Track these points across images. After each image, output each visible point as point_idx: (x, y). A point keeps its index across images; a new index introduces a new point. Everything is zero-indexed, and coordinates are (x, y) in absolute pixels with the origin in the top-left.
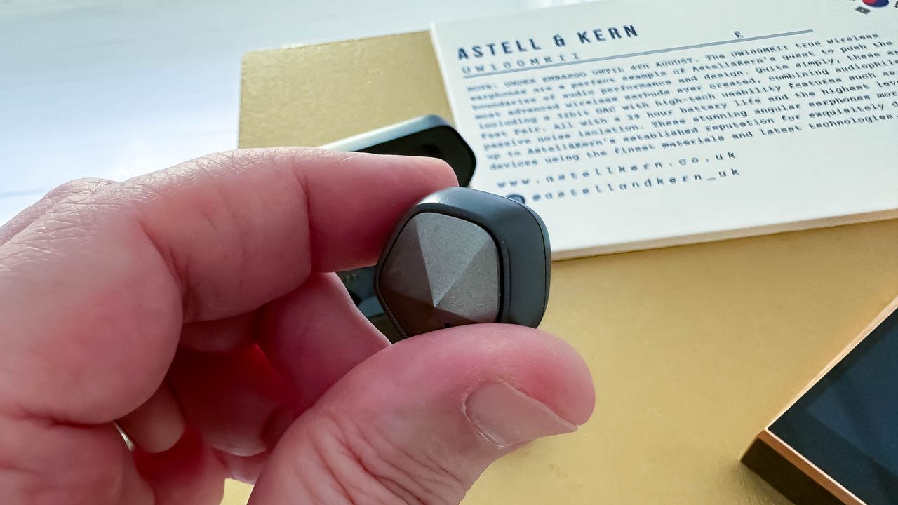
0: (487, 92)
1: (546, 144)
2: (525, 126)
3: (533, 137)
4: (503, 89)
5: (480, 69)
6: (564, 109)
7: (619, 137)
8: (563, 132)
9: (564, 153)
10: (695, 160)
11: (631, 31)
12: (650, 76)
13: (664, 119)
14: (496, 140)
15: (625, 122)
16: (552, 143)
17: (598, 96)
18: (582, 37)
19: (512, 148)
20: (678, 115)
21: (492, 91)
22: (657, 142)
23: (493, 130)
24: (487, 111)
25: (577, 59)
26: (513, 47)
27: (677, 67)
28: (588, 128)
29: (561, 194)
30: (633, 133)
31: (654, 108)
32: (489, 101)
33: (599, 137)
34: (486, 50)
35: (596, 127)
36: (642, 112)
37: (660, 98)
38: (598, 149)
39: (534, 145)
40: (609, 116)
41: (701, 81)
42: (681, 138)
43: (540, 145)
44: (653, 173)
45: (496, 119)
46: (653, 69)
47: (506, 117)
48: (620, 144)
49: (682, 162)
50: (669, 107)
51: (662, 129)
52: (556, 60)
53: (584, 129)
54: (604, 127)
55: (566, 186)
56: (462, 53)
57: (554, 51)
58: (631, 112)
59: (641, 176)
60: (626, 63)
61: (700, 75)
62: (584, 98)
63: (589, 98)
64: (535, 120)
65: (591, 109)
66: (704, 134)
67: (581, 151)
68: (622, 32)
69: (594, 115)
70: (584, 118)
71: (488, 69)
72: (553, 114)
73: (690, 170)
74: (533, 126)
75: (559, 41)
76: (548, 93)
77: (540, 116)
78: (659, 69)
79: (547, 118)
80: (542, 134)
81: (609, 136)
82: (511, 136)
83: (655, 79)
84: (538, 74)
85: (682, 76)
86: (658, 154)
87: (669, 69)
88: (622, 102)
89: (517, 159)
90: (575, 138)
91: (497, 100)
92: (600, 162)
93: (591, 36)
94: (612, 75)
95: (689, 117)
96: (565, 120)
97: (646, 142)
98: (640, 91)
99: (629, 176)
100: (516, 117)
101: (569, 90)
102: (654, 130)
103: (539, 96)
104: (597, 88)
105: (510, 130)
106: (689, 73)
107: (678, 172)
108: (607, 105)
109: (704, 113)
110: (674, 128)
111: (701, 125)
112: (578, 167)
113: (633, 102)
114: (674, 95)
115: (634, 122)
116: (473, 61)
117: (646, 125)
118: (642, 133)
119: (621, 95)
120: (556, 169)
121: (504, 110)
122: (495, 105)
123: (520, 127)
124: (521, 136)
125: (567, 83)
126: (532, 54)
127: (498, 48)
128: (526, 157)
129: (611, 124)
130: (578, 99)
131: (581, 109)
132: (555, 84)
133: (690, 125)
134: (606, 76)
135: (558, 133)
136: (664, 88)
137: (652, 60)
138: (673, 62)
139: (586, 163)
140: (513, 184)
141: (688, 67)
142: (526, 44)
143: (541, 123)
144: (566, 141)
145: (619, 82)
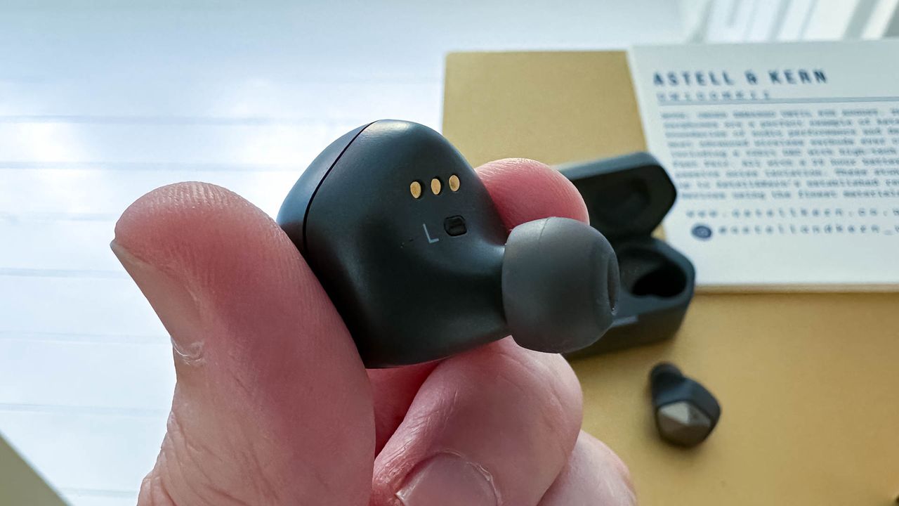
0: (680, 121)
1: (735, 180)
2: (716, 159)
3: (722, 171)
4: (694, 119)
5: (675, 97)
6: (752, 147)
7: (803, 180)
8: (751, 169)
9: (751, 190)
10: (874, 212)
11: (820, 76)
12: (835, 123)
13: (847, 168)
14: (687, 170)
15: (810, 167)
16: (740, 179)
17: (786, 137)
18: (774, 77)
19: (702, 180)
20: (860, 166)
21: (685, 121)
22: (839, 190)
23: (684, 160)
24: (679, 140)
25: (767, 98)
26: (707, 78)
27: (863, 118)
28: (776, 168)
29: (746, 230)
30: (818, 178)
31: (838, 156)
32: (680, 130)
33: (785, 179)
34: (681, 79)
35: (781, 168)
36: (827, 158)
37: (844, 147)
38: (783, 190)
39: (723, 178)
40: (796, 159)
41: (885, 135)
42: (863, 189)
43: (728, 180)
44: (834, 220)
45: (687, 149)
46: (839, 116)
47: (697, 148)
48: (804, 187)
49: (862, 212)
50: (852, 157)
51: (844, 178)
52: (748, 96)
53: (771, 169)
54: (790, 169)
55: (752, 222)
56: (658, 79)
57: (746, 87)
58: (816, 157)
59: (822, 221)
60: (813, 108)
61: (884, 128)
62: (772, 139)
63: (777, 138)
64: (724, 155)
65: (779, 150)
66: (883, 187)
67: (767, 191)
68: (812, 76)
69: (780, 156)
70: (771, 158)
71: (682, 98)
72: (742, 150)
73: (868, 220)
74: (722, 159)
75: (752, 78)
76: (737, 129)
77: (730, 151)
78: (846, 118)
79: (736, 154)
80: (731, 169)
81: (793, 179)
82: (701, 167)
83: (841, 127)
84: (730, 109)
85: (867, 127)
86: (840, 202)
87: (855, 119)
88: (808, 146)
89: (705, 191)
90: (762, 177)
91: (690, 130)
92: (784, 204)
93: (782, 76)
94: (801, 118)
95: (871, 169)
96: (752, 158)
97: (829, 189)
98: (825, 137)
99: (810, 221)
100: (707, 149)
101: (758, 128)
102: (836, 177)
103: (730, 131)
104: (785, 130)
105: (700, 161)
106: (873, 125)
107: (858, 221)
108: (794, 148)
109: (885, 167)
110: (855, 178)
111: (882, 179)
112: (762, 205)
113: (819, 147)
114: (858, 145)
115: (819, 167)
116: (668, 88)
117: (829, 172)
118: (826, 179)
119: (807, 139)
120: (743, 205)
121: (696, 141)
122: (687, 135)
123: (709, 159)
124: (711, 169)
125: (757, 121)
126: (723, 88)
127: (693, 79)
128: (714, 189)
129: (797, 167)
130: (766, 139)
131: (768, 148)
132: (745, 121)
133: (871, 176)
134: (794, 119)
135: (745, 169)
136: (849, 137)
137: (839, 108)
138: (859, 113)
139: (771, 203)
140: (702, 214)
141: (873, 119)
142: (719, 77)
143: (730, 158)
144: (753, 179)
145: (807, 126)
